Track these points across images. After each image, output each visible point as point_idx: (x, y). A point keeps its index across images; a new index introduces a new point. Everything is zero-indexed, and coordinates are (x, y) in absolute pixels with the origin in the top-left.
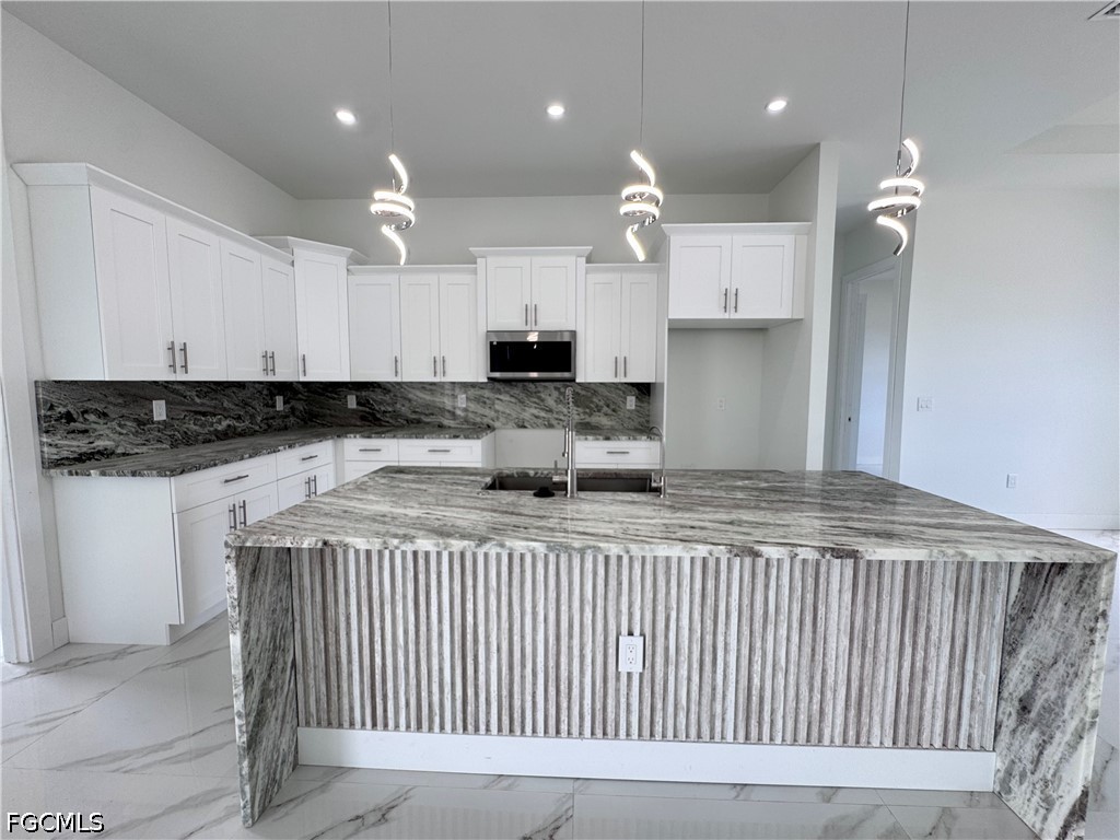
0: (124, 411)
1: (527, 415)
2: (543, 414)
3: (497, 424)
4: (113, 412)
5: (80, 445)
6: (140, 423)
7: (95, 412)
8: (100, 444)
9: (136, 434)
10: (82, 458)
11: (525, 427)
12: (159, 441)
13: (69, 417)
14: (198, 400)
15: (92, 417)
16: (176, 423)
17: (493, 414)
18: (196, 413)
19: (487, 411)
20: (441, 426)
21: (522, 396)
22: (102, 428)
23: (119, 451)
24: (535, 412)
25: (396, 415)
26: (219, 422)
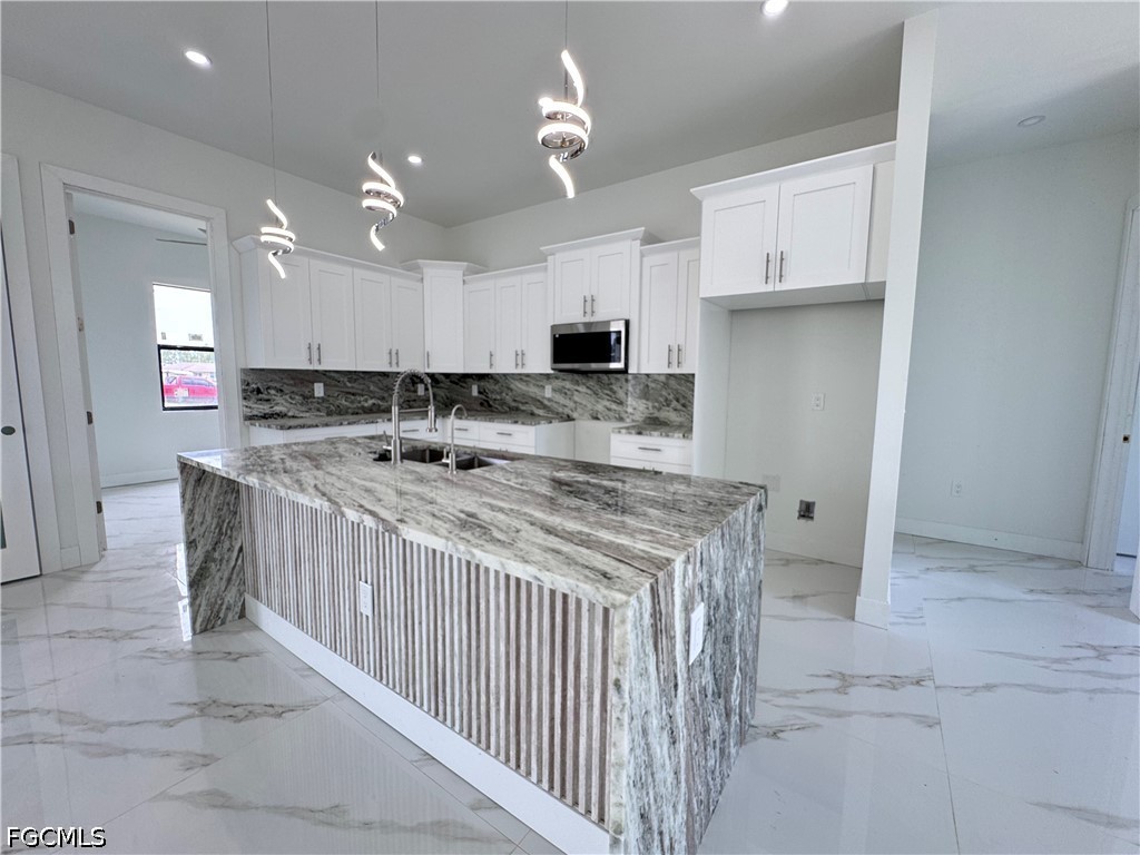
0: (294, 389)
1: (600, 407)
2: (614, 406)
3: (575, 415)
4: (286, 389)
5: (265, 408)
6: (305, 397)
7: (275, 388)
8: (278, 409)
9: (302, 404)
10: (265, 417)
11: (597, 419)
12: (318, 410)
13: (259, 391)
14: (349, 385)
15: (273, 392)
16: (331, 400)
17: (571, 404)
18: (349, 393)
19: (567, 402)
20: (532, 414)
21: (597, 387)
22: (279, 399)
23: (290, 414)
24: (607, 404)
25: (503, 403)
26: (366, 401)
